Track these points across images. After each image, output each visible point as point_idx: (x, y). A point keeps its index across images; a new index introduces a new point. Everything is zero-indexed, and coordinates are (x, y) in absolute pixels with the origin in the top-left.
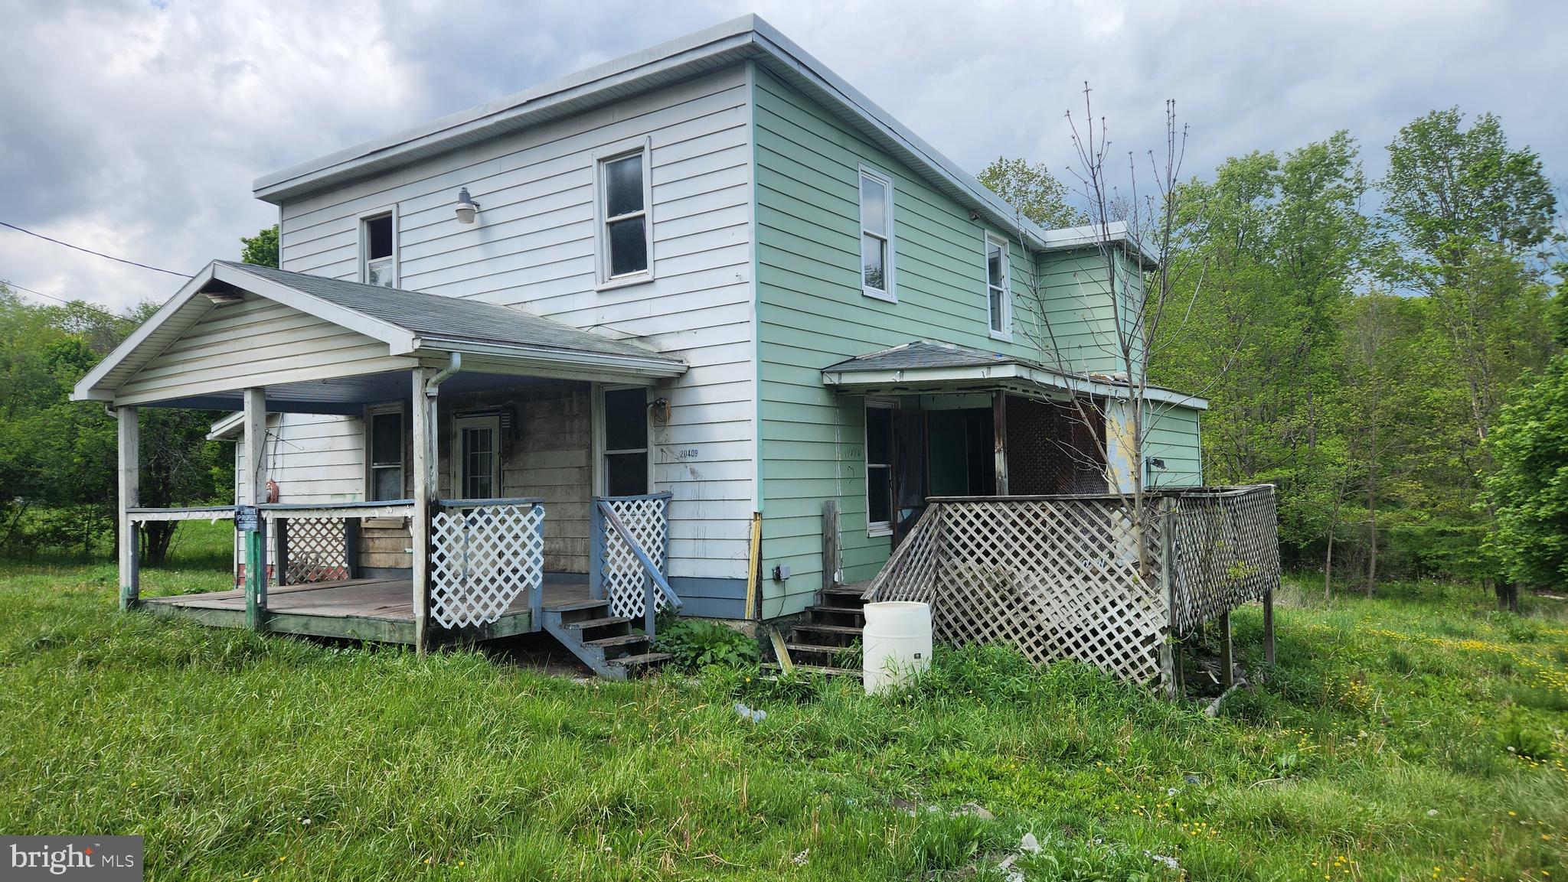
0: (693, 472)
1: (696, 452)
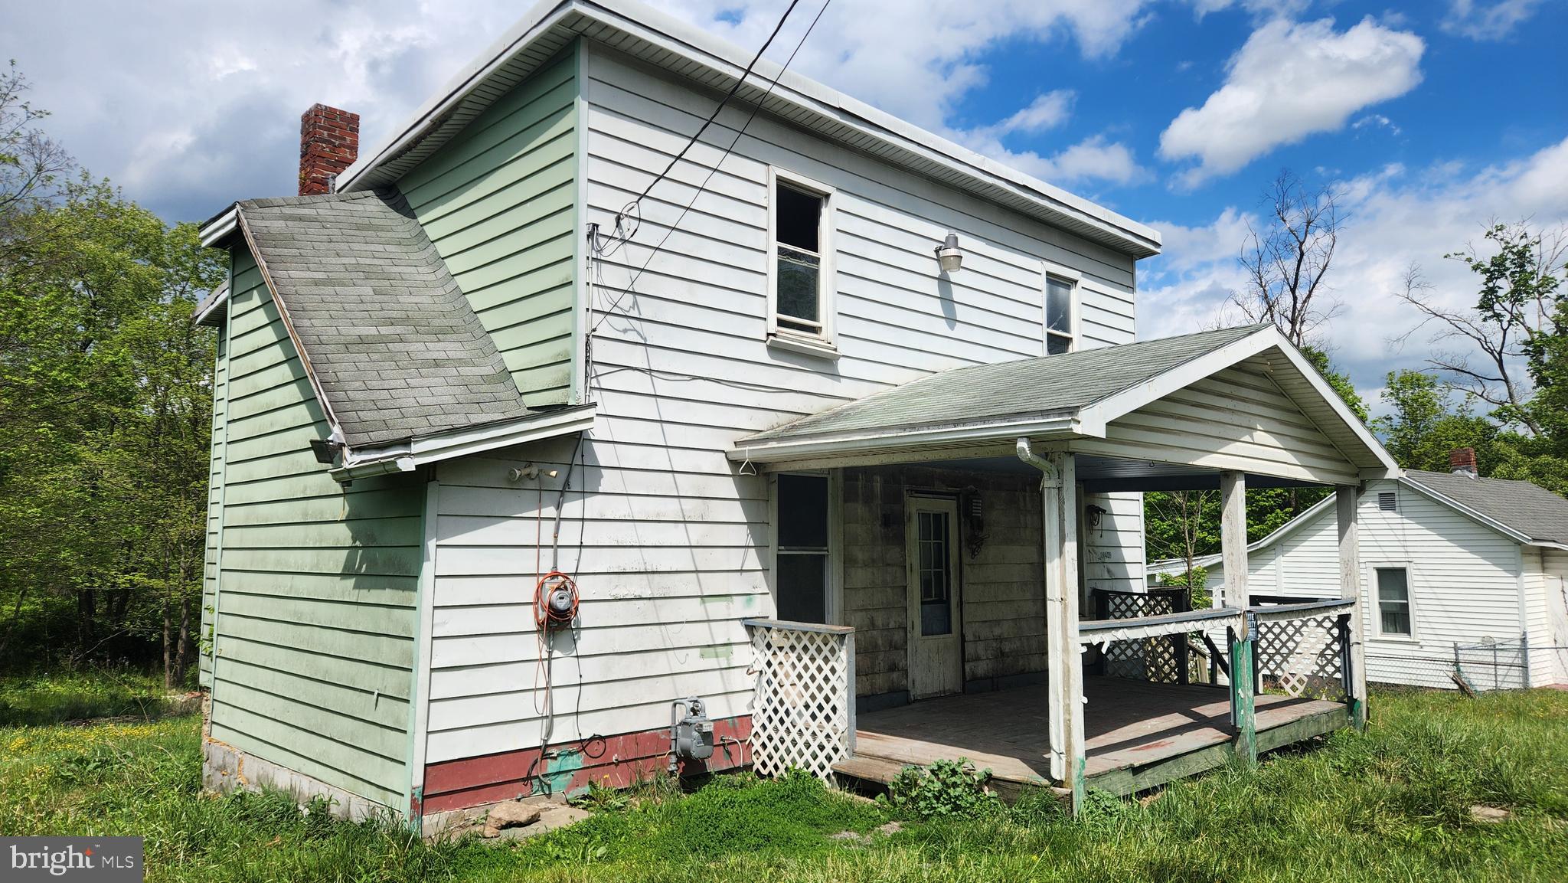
0: (1109, 571)
1: (1110, 554)
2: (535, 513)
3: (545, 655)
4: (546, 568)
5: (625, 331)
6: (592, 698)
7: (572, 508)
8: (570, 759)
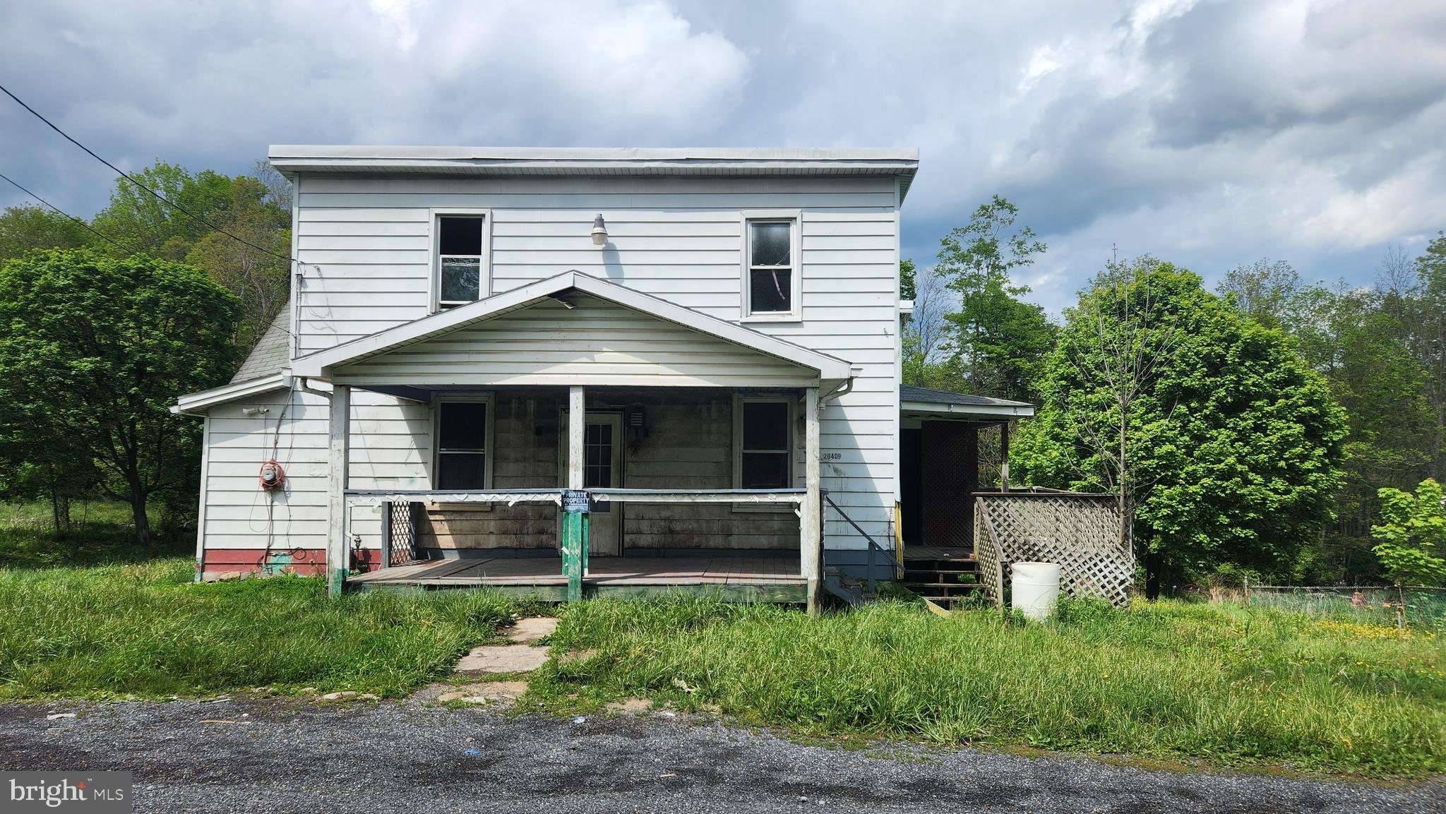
0: (836, 470)
1: (839, 456)
2: (263, 431)
3: (269, 503)
4: (269, 459)
5: (322, 329)
6: (296, 528)
7: (285, 428)
8: (284, 558)
